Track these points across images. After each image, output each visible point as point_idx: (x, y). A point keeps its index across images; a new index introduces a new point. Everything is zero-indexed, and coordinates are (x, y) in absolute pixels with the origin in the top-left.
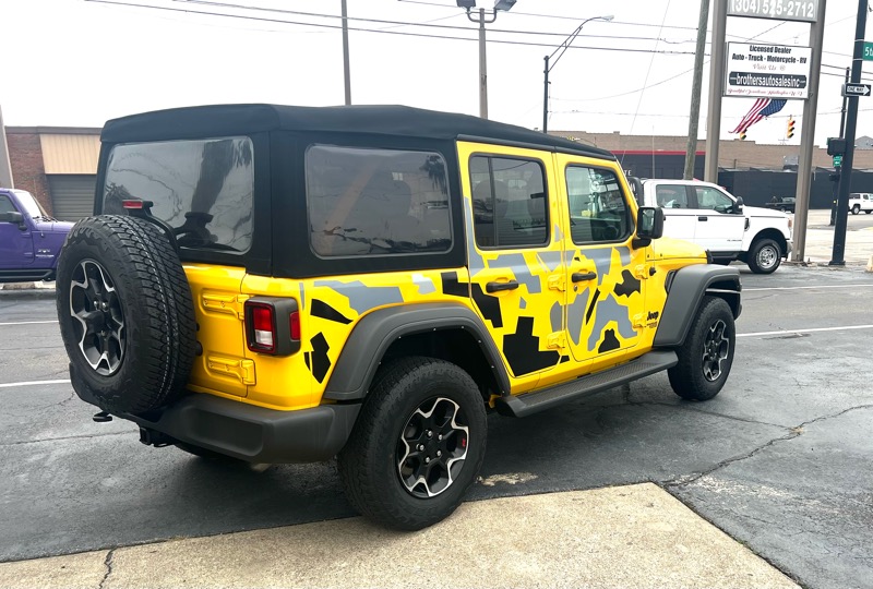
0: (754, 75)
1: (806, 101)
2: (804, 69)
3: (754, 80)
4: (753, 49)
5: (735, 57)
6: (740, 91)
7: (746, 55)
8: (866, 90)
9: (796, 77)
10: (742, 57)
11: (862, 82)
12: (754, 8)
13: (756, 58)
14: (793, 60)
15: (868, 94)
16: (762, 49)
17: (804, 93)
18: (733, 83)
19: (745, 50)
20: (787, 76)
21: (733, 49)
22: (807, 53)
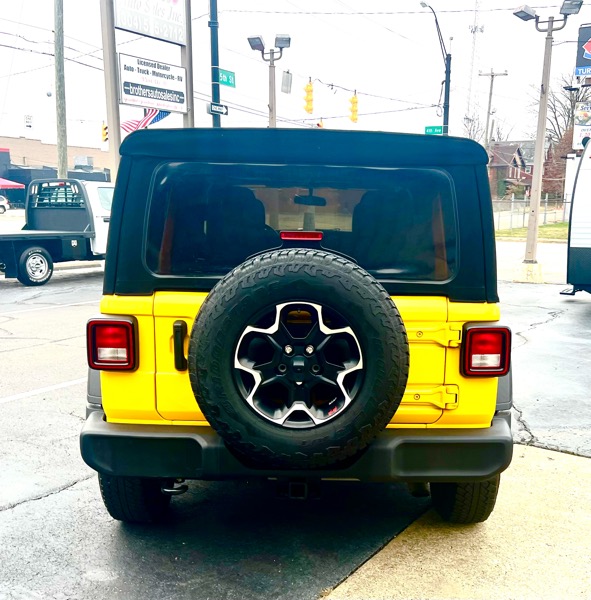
0: (144, 87)
1: (185, 115)
2: (181, 87)
3: (144, 91)
4: (140, 63)
5: (126, 68)
6: (134, 100)
7: (135, 68)
8: (224, 110)
9: (176, 93)
10: (131, 69)
11: (221, 103)
12: (136, 25)
13: (143, 72)
14: (173, 77)
15: (226, 114)
16: (147, 64)
17: (183, 107)
18: (127, 92)
19: (133, 63)
20: (170, 92)
21: (124, 61)
22: (182, 73)
